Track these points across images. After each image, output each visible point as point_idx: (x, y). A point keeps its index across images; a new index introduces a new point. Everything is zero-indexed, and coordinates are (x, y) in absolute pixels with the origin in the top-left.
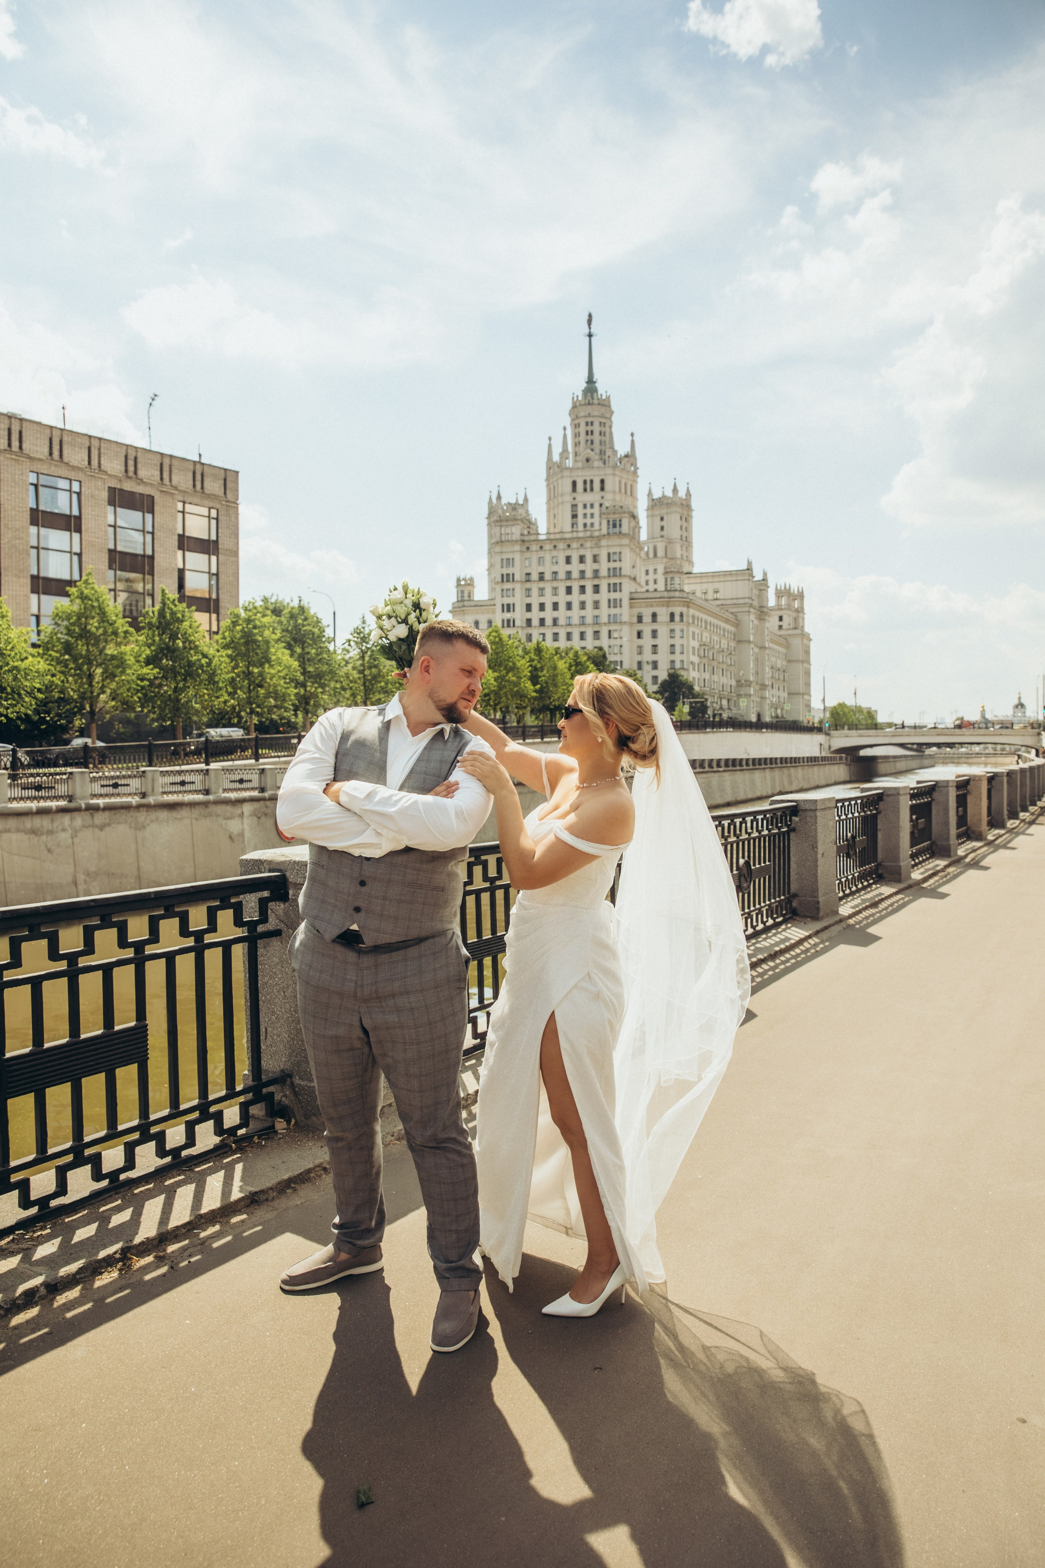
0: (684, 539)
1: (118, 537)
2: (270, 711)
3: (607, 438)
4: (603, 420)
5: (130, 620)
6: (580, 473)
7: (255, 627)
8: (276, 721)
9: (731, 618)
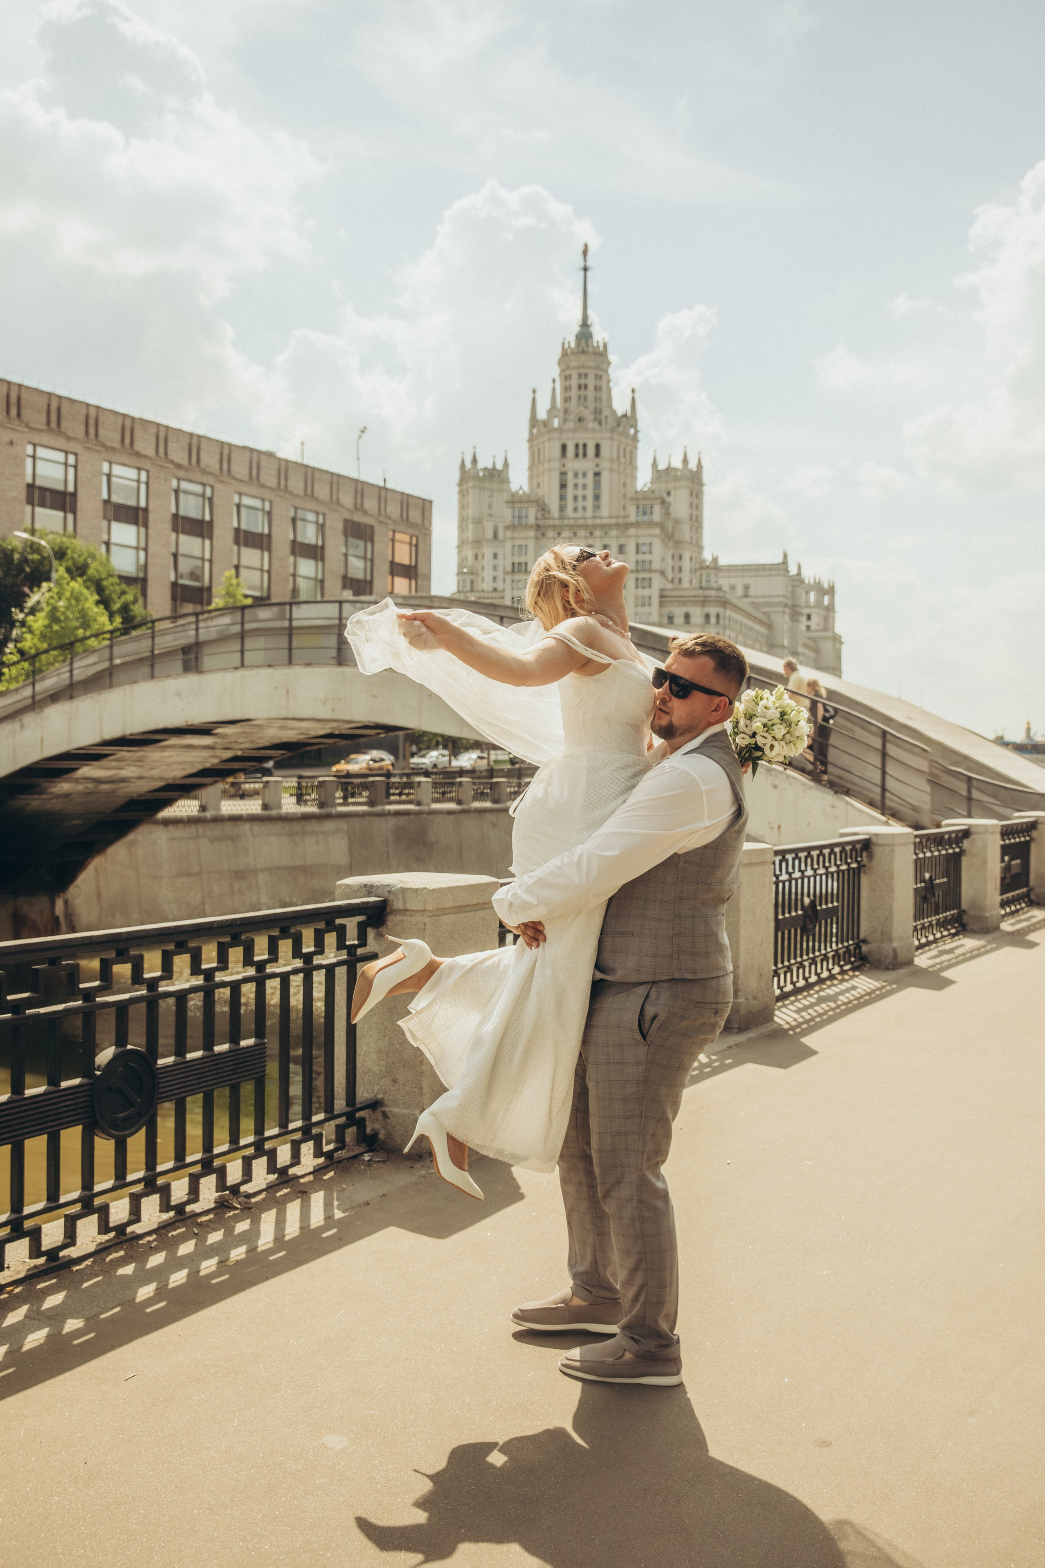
0: (694, 518)
3: (604, 395)
4: (599, 373)
6: (570, 435)
9: (764, 618)
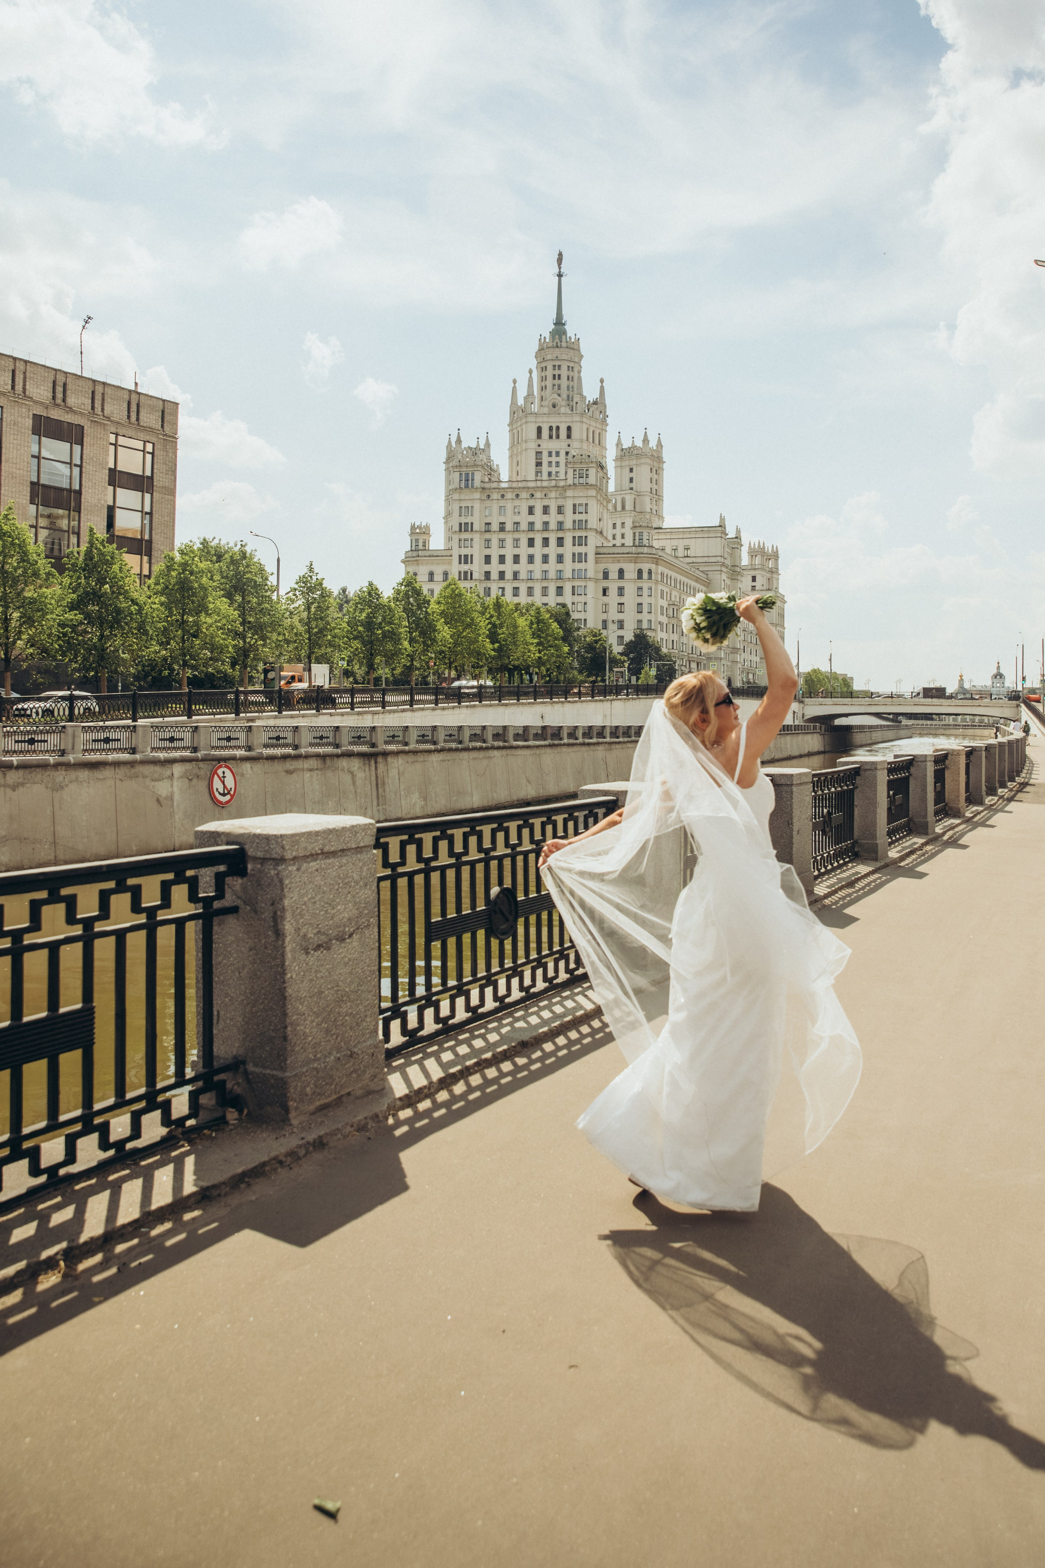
1: (42, 469)
2: (206, 665)
5: (53, 561)
7: (192, 573)
8: (213, 674)
